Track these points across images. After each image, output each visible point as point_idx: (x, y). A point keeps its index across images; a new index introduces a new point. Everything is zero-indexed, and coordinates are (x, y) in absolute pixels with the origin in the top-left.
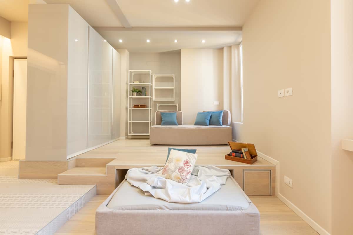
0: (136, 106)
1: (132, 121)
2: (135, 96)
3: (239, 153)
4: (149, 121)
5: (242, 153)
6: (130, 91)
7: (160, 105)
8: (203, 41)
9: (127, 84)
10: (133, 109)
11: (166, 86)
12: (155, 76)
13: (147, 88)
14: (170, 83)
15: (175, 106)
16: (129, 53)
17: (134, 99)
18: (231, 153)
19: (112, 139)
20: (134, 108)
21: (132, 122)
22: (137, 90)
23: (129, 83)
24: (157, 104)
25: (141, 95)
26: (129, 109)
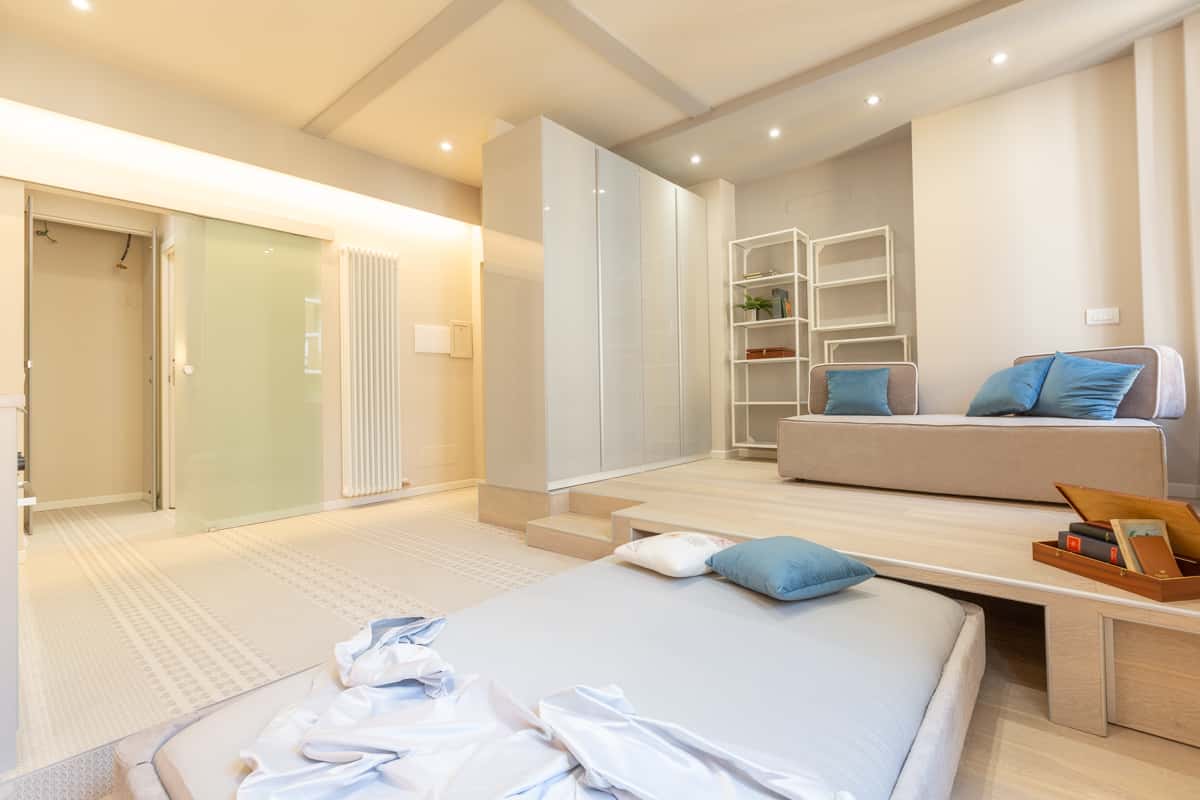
0: (754, 353)
1: (750, 400)
2: (752, 321)
3: (1104, 540)
4: (795, 400)
5: (1114, 542)
6: (734, 307)
7: (841, 345)
8: (1000, 59)
9: (726, 284)
10: (750, 365)
11: (861, 273)
12: (816, 245)
13: (786, 294)
14: (874, 261)
15: (899, 343)
16: (733, 187)
17: (753, 331)
18: (1062, 535)
20: (748, 358)
21: (751, 406)
22: (757, 300)
23: (731, 283)
24: (826, 342)
25: (771, 316)
26: (735, 364)
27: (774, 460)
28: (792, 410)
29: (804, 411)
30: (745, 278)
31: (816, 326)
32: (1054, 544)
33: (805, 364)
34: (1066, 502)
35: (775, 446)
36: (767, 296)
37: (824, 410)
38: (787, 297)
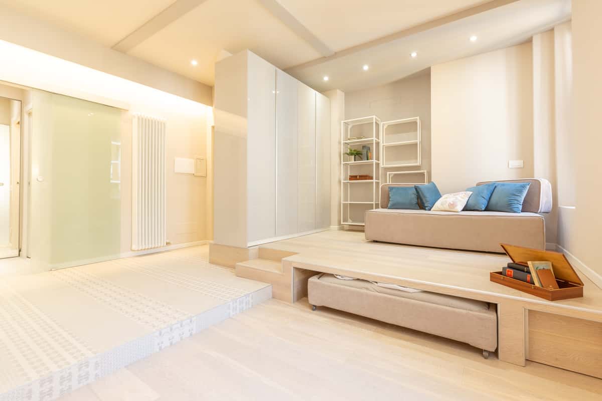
0: (353, 178)
1: (350, 201)
2: (352, 161)
3: (523, 271)
4: (373, 201)
5: (529, 272)
6: (343, 154)
7: (395, 175)
8: (473, 39)
9: (340, 143)
10: (351, 183)
11: (405, 139)
12: (384, 125)
13: (369, 149)
14: (412, 134)
15: (423, 174)
16: (343, 94)
17: (352, 166)
18: (504, 268)
19: (315, 228)
20: (350, 180)
21: (350, 204)
22: (355, 151)
23: (342, 142)
24: (388, 173)
25: (362, 159)
26: (343, 183)
27: (363, 231)
28: (371, 207)
29: (377, 207)
30: (349, 139)
31: (383, 165)
32: (500, 273)
33: (377, 184)
34: (505, 252)
35: (364, 224)
36: (360, 149)
37: (387, 206)
38: (369, 150)
